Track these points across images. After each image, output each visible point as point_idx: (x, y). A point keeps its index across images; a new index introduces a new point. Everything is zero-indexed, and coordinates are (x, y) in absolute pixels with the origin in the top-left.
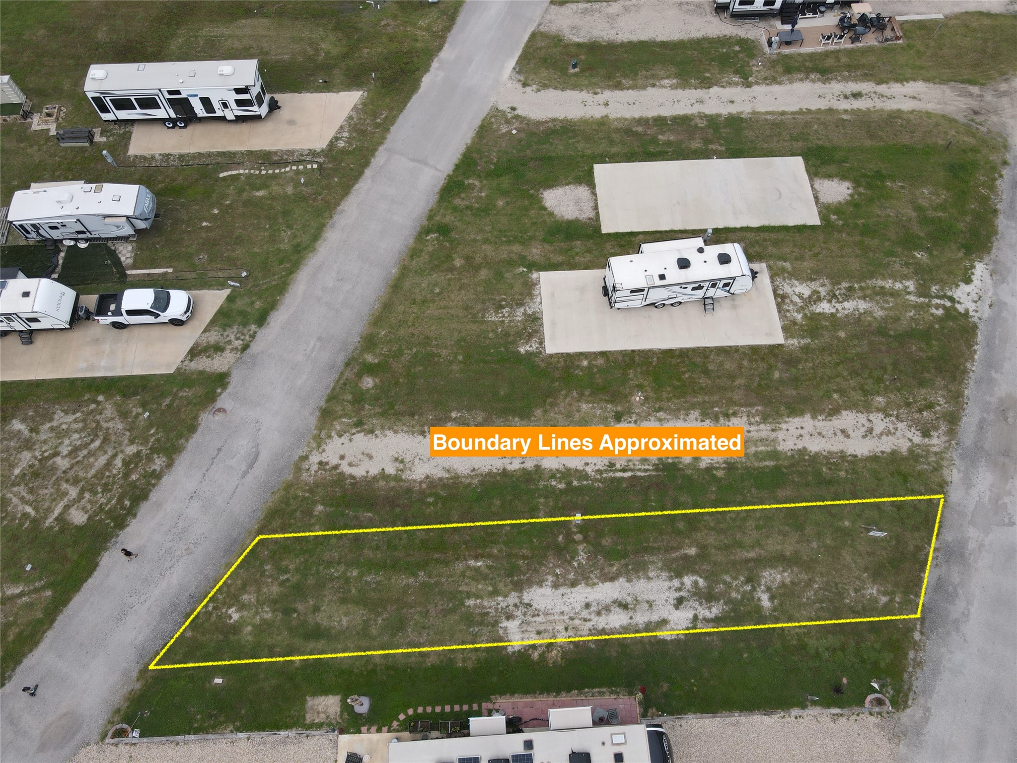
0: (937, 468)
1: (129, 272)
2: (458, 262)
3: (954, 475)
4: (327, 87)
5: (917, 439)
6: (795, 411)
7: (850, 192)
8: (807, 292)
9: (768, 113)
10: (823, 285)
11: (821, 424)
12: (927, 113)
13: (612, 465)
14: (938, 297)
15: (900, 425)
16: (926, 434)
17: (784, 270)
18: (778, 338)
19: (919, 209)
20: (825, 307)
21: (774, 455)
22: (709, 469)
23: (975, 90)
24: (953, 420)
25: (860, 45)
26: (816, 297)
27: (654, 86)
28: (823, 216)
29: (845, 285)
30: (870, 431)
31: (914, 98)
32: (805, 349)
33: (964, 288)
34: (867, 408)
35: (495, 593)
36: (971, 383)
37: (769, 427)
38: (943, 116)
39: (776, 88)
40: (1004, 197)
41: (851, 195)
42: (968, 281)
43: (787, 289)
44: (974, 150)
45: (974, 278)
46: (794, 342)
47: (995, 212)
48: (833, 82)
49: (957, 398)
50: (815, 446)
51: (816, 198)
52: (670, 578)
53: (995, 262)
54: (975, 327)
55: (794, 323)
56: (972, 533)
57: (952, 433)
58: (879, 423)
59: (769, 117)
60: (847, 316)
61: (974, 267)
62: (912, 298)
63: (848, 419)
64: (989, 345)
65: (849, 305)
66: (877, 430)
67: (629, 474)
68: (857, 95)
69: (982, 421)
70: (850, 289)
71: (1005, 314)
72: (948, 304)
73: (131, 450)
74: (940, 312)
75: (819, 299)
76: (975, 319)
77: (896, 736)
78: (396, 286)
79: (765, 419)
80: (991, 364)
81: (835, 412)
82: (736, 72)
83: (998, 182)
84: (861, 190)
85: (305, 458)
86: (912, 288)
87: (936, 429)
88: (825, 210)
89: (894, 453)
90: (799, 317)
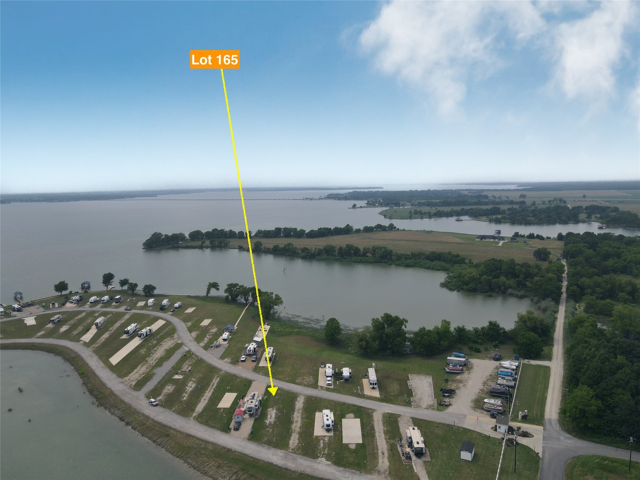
0: (285, 450)
1: (338, 381)
2: (336, 406)
3: (283, 451)
4: (380, 394)
5: (291, 448)
6: (299, 436)
7: (352, 448)
8: (325, 440)
9: (376, 441)
10: (327, 442)
11: (297, 438)
12: (378, 464)
13: (294, 418)
14: (322, 456)
15: (294, 447)
16: (292, 449)
17: (331, 437)
18: (315, 434)
19: (347, 457)
20: (322, 441)
21: (292, 433)
22: (291, 426)
23: (387, 473)
24: (295, 453)
25: (402, 456)
26: (324, 440)
27: (384, 427)
28: (344, 444)
29: (327, 445)
30: (294, 443)
31: (383, 462)
32: (313, 438)
33: (324, 460)
34: (299, 443)
35: (276, 408)
36: (302, 456)
37: (297, 432)
38: (377, 466)
39: (385, 443)
40: (350, 470)
41: (351, 448)
42: (326, 460)
43: (326, 437)
44: (365, 469)
45: (327, 462)
46: (314, 437)
47: (346, 468)
48: (388, 451)
49: (299, 454)
50: (292, 437)
51: (350, 444)
52: (274, 421)
53: (331, 465)
54: (314, 459)
55: (318, 437)
56: (272, 451)
57: (292, 452)
58: (295, 445)
59: (375, 441)
60: (319, 444)
61: (330, 462)
62: (323, 452)
63: (297, 441)
64: (310, 460)
65: (322, 444)
66: (294, 444)
67: (292, 418)
68: (383, 454)
69: (293, 456)
70: (326, 445)
71: (317, 464)
72: (321, 457)
73: (306, 384)
74: (319, 455)
75: (324, 441)
76: (316, 459)
77: (244, 438)
78: (332, 401)
79: (298, 432)
80: (305, 460)
81: (298, 440)
82: (389, 438)
83: (355, 470)
84: (352, 450)
85: (301, 395)
86: (325, 452)
87: (293, 451)
88: (347, 445)
89: (289, 445)
90: (320, 438)
